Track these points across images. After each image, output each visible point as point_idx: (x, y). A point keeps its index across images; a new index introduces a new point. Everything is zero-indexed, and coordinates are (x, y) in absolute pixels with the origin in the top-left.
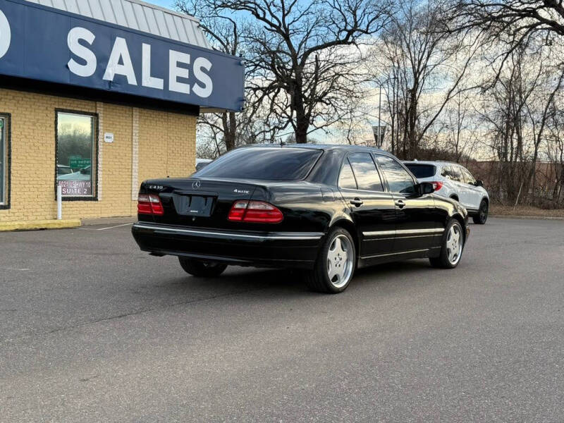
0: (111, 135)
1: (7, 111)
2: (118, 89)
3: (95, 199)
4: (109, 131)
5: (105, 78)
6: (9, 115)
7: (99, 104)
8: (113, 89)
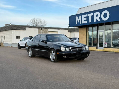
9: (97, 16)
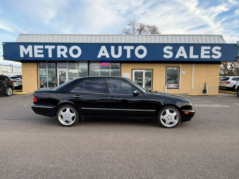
0: (184, 72)
1: (152, 68)
2: (181, 60)
3: (178, 88)
4: (183, 71)
5: (176, 57)
6: (153, 69)
7: (180, 64)
8: (179, 60)
9: (62, 50)
